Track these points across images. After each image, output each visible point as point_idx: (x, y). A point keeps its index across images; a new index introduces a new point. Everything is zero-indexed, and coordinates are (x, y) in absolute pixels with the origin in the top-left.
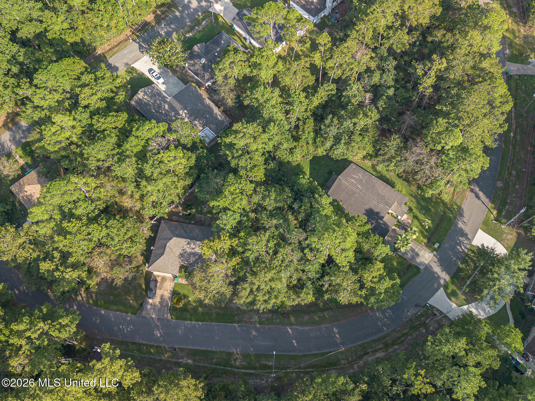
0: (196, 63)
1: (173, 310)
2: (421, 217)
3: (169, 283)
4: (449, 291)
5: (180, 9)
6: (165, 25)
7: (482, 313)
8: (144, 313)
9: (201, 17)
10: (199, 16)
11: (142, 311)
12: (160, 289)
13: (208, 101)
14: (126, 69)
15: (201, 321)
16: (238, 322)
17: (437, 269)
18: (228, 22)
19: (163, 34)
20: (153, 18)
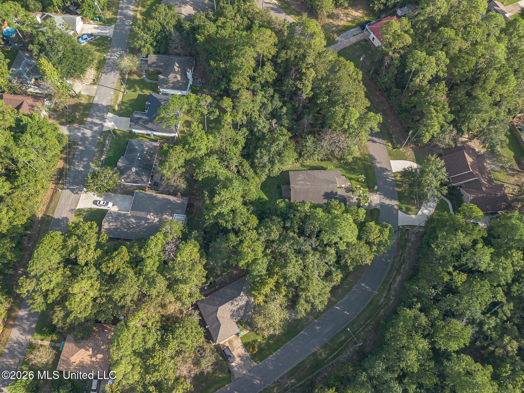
0: (129, 175)
1: (253, 357)
2: (354, 176)
3: (236, 341)
4: (404, 210)
5: (80, 143)
6: (78, 162)
7: (431, 209)
8: (235, 376)
9: (102, 139)
10: (99, 139)
11: (233, 375)
12: (234, 350)
13: (160, 196)
14: (74, 214)
15: (278, 349)
16: (302, 329)
17: (387, 202)
18: (125, 130)
19: (82, 169)
20: (63, 163)
